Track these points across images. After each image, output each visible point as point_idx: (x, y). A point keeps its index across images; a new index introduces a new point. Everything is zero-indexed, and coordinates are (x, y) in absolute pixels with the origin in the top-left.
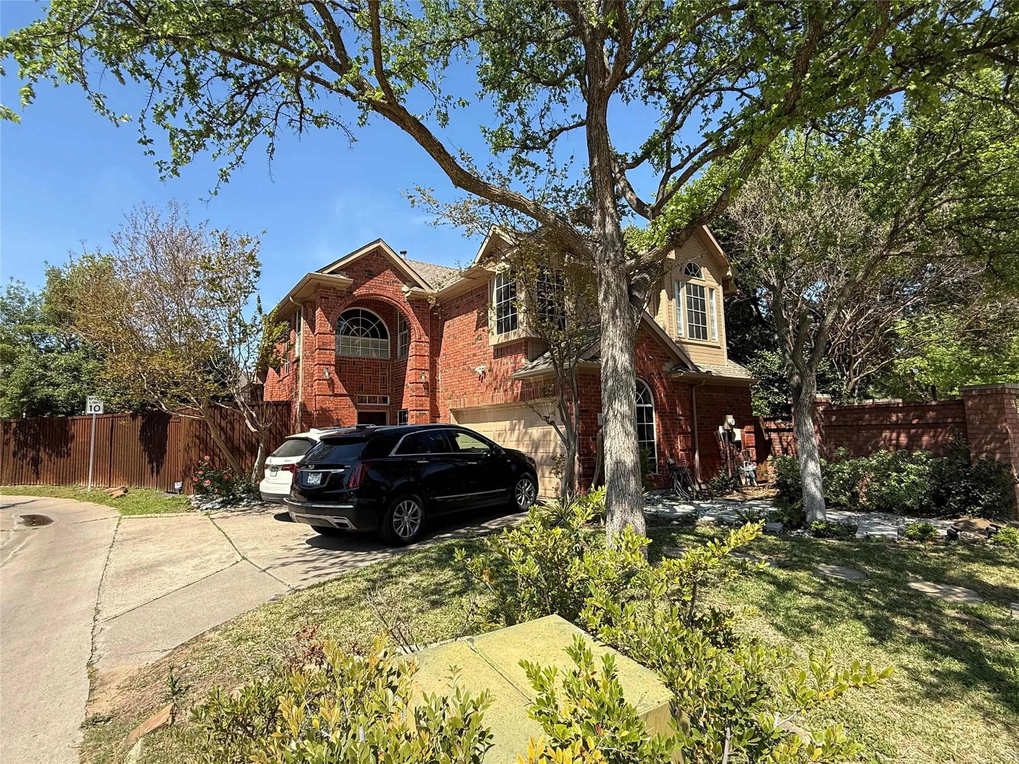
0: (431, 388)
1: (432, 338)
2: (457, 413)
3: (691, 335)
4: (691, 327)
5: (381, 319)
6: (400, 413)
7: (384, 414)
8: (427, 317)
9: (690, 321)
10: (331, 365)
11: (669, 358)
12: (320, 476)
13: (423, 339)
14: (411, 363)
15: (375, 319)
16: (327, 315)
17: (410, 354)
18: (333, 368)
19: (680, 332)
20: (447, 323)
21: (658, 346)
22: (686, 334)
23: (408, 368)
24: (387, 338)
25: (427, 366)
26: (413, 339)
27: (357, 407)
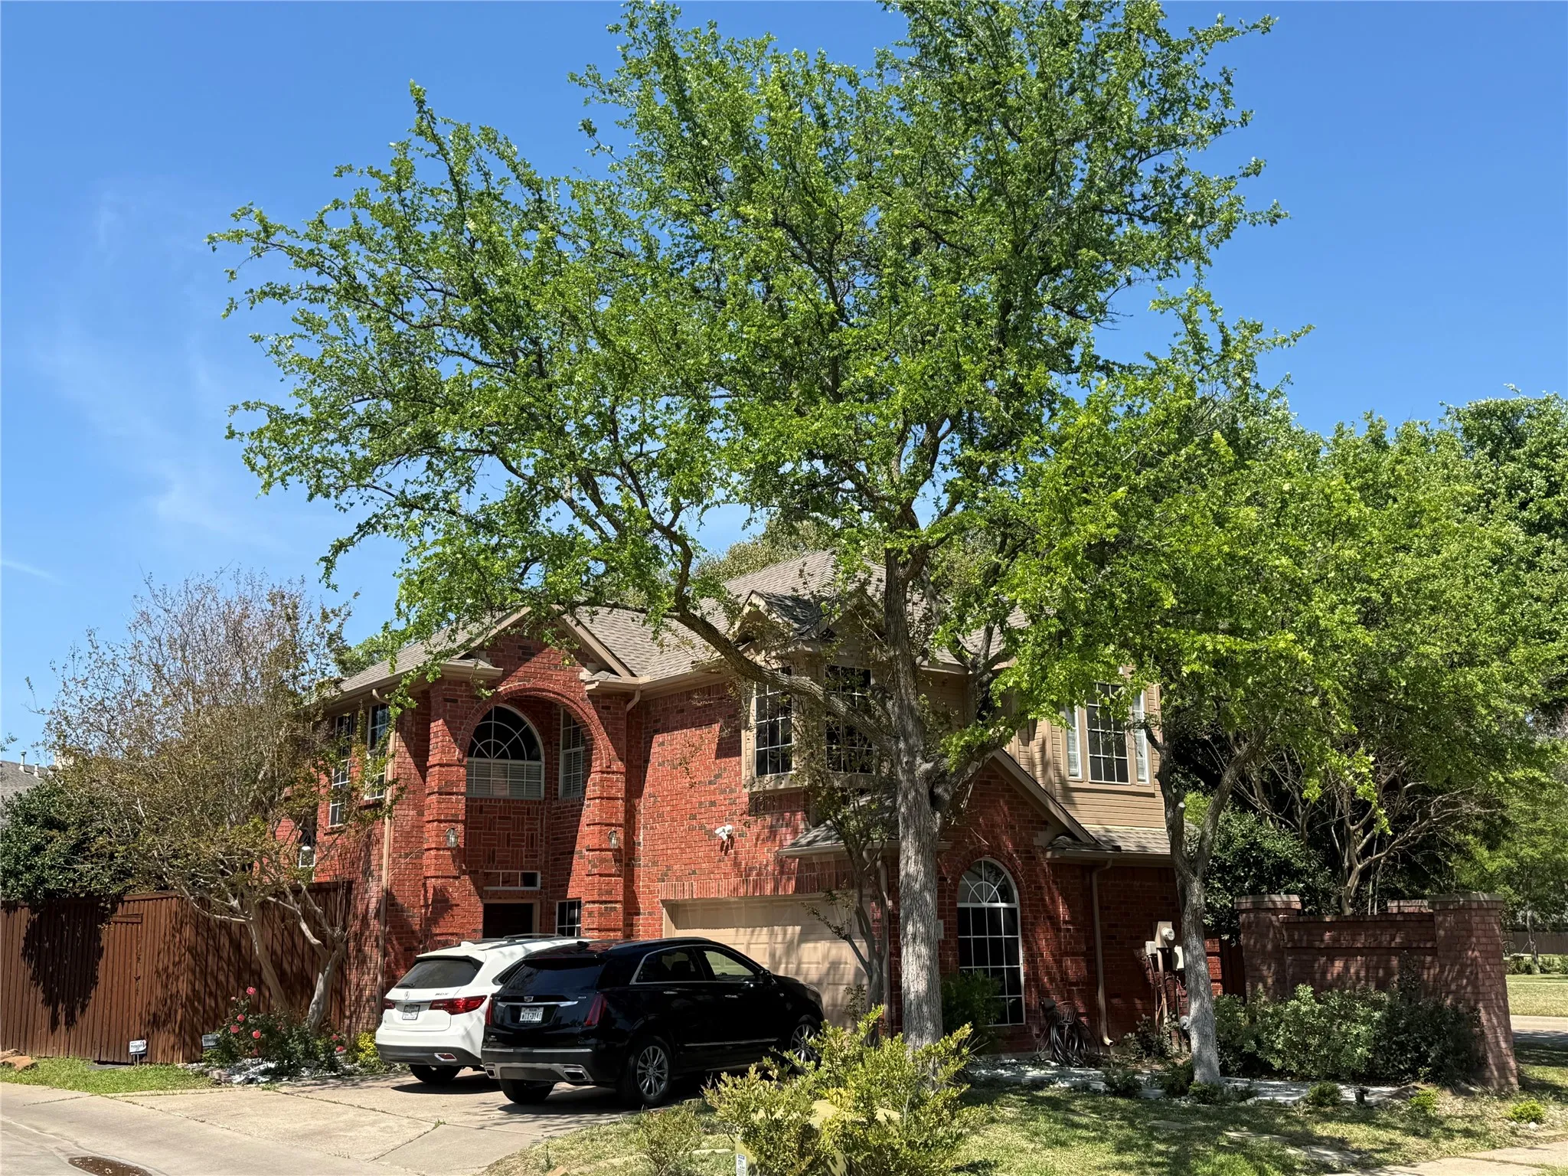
0: (626, 859)
1: (629, 764)
2: (676, 911)
3: (1096, 775)
4: (1094, 761)
5: (529, 723)
6: (562, 906)
7: (530, 907)
8: (622, 724)
9: (1094, 749)
10: (457, 822)
11: (1046, 823)
12: (541, 1012)
13: (614, 768)
14: (590, 811)
15: (518, 723)
16: (453, 729)
17: (589, 793)
18: (460, 827)
19: (1073, 770)
20: (658, 738)
21: (1025, 803)
22: (1084, 774)
23: (584, 820)
24: (538, 758)
25: (621, 818)
26: (596, 766)
27: (481, 894)
